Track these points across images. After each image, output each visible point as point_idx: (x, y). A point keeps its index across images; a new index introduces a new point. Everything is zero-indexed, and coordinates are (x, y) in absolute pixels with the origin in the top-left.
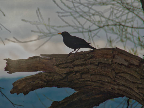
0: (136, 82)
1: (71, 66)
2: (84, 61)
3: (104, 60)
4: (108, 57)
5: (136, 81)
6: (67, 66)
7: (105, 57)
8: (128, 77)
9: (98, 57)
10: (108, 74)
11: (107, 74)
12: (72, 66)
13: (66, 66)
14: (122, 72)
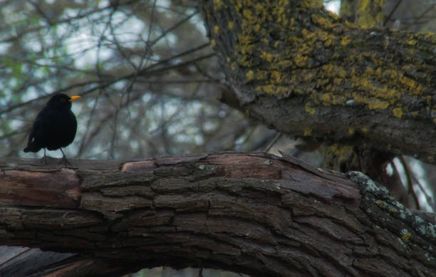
0: (349, 239)
1: (147, 193)
2: (191, 181)
3: (261, 183)
4: (263, 174)
5: (350, 237)
6: (133, 193)
7: (255, 174)
8: (327, 226)
9: (233, 173)
10: (268, 216)
11: (265, 217)
12: (150, 192)
13: (130, 191)
14: (313, 213)
